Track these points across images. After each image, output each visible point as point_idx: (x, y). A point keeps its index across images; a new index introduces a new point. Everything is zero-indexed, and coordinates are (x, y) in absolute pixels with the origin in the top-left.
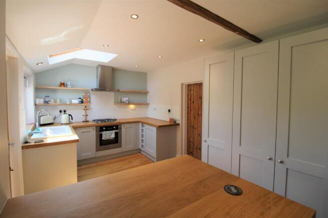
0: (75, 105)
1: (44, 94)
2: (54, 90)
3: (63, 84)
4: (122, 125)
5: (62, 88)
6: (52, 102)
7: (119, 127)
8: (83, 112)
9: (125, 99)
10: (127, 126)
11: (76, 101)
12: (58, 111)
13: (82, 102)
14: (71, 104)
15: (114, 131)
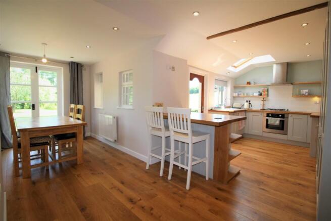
0: (256, 97)
1: (238, 90)
2: (244, 87)
3: (249, 83)
4: (290, 115)
5: (248, 85)
6: (242, 95)
7: (286, 116)
8: (261, 103)
9: (305, 91)
10: (294, 116)
11: (256, 94)
12: (245, 101)
13: (261, 95)
14: (253, 97)
15: (279, 119)
